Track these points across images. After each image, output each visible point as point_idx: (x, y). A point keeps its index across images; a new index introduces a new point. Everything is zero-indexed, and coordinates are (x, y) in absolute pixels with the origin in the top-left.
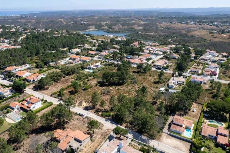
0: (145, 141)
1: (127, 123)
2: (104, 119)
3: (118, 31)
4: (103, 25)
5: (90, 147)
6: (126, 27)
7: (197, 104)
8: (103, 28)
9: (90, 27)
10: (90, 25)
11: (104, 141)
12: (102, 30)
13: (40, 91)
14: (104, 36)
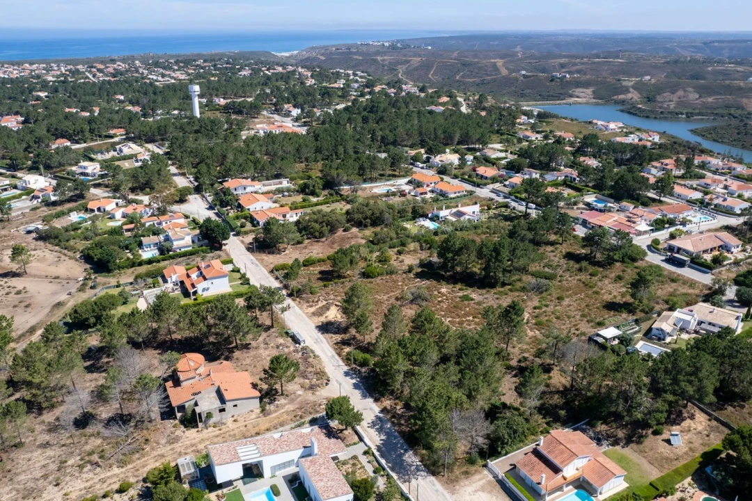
0: (404, 469)
1: (397, 401)
2: (346, 368)
3: (671, 113)
4: (624, 87)
5: (246, 426)
6: (710, 100)
7: (714, 423)
8: (622, 97)
9: (578, 91)
10: (578, 84)
11: (293, 425)
12: (617, 102)
13: (258, 254)
14: (590, 123)
